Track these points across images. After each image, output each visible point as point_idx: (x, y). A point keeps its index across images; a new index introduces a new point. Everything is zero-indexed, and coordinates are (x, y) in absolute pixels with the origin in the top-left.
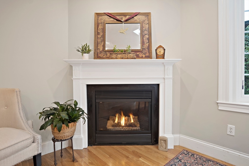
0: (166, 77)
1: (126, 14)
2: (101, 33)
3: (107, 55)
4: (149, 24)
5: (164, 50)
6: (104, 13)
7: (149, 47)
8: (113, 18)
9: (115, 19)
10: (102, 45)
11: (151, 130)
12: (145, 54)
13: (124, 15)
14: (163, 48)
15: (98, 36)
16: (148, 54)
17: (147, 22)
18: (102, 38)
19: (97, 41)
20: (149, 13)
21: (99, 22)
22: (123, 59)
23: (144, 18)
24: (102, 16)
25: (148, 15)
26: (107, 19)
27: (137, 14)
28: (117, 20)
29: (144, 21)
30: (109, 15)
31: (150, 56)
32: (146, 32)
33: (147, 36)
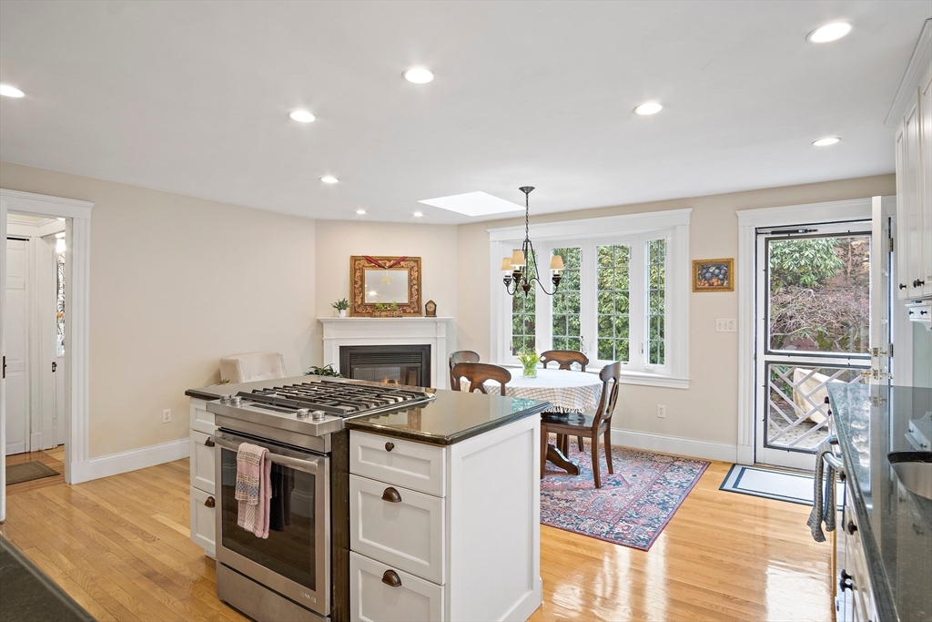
0: (439, 336)
1: (391, 259)
2: (359, 281)
4: (419, 271)
5: (436, 306)
6: (364, 256)
7: (419, 301)
8: (374, 263)
9: (377, 264)
10: (361, 296)
12: (413, 309)
13: (389, 259)
14: (434, 304)
15: (356, 286)
16: (416, 309)
17: (416, 269)
18: (360, 289)
19: (354, 292)
20: (420, 258)
21: (358, 267)
22: (387, 317)
23: (412, 264)
24: (360, 260)
25: (417, 260)
26: (367, 265)
27: (404, 259)
28: (380, 266)
29: (413, 267)
30: (369, 259)
31: (418, 313)
32: (415, 282)
33: (416, 287)
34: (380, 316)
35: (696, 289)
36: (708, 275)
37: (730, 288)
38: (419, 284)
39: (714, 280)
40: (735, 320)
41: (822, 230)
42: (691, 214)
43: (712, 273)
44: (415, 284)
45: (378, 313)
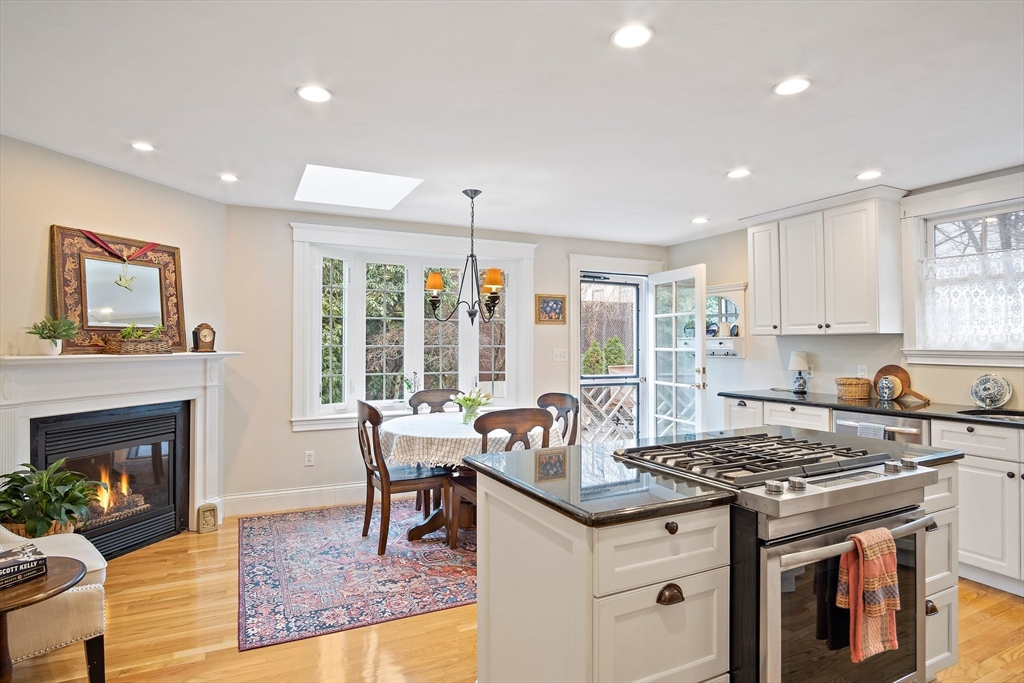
0: (208, 384)
1: (131, 243)
2: (73, 281)
3: (91, 339)
4: (177, 271)
5: (214, 333)
6: (80, 231)
7: (180, 324)
8: (101, 247)
9: (106, 250)
10: (78, 312)
11: (174, 503)
12: (171, 338)
13: (128, 243)
14: (212, 329)
15: (66, 289)
16: (177, 339)
17: (171, 267)
18: (76, 296)
19: (65, 304)
20: (178, 248)
21: (67, 251)
22: (149, 353)
23: (166, 258)
24: (72, 237)
25: (173, 253)
26: (86, 248)
27: (154, 247)
28: (113, 255)
29: (166, 265)
30: (92, 239)
31: (180, 345)
32: (172, 290)
33: (174, 299)
34: (136, 352)
35: (538, 320)
36: (548, 309)
37: (564, 321)
38: (179, 295)
39: (553, 314)
40: (567, 350)
41: (613, 279)
42: (535, 249)
43: (551, 307)
44: (171, 294)
45: (131, 347)
